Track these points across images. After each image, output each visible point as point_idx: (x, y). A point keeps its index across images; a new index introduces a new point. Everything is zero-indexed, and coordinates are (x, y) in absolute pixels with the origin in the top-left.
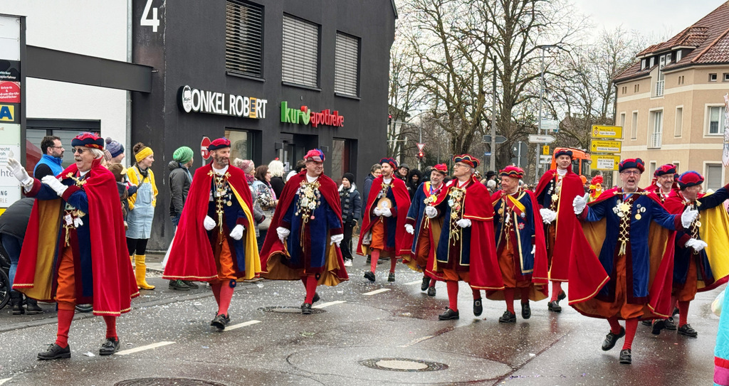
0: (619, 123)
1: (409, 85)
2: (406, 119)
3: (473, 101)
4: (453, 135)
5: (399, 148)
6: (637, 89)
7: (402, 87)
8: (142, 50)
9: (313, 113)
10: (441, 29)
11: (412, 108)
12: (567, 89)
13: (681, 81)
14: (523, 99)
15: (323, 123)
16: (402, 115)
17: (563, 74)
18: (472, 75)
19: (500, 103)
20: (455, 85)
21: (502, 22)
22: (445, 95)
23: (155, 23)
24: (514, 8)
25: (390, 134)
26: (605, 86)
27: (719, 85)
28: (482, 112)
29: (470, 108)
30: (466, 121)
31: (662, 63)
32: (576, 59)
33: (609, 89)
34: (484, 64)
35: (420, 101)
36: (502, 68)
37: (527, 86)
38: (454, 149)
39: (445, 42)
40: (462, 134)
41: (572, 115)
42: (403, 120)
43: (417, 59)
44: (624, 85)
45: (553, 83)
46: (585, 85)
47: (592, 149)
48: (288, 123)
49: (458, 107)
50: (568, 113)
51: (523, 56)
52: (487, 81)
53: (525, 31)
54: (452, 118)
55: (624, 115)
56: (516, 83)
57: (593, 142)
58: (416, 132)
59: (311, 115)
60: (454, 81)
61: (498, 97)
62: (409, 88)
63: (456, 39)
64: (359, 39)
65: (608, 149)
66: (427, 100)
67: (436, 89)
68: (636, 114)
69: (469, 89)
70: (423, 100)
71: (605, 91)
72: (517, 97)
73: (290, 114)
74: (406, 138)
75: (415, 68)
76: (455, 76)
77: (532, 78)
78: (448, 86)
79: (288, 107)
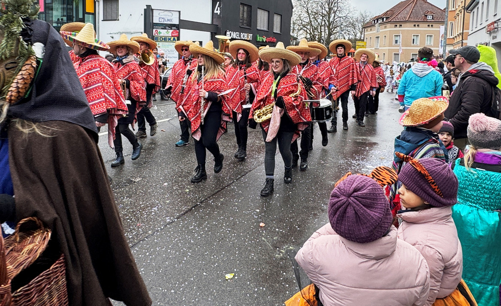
0: (365, 41)
1: (298, 29)
3: (318, 34)
6: (371, 30)
7: (296, 30)
8: (215, 20)
10: (308, 12)
11: (299, 37)
12: (348, 30)
13: (385, 27)
14: (334, 33)
15: (270, 41)
17: (347, 25)
18: (318, 26)
19: (327, 34)
21: (327, 10)
22: (309, 32)
23: (219, 12)
24: (331, 5)
26: (361, 29)
27: (398, 29)
28: (321, 37)
31: (379, 22)
32: (351, 21)
34: (321, 23)
36: (327, 24)
37: (335, 29)
39: (309, 16)
41: (350, 38)
43: (301, 22)
44: (367, 29)
45: (344, 28)
46: (354, 29)
49: (313, 36)
51: (334, 20)
52: (323, 28)
53: (335, 12)
55: (367, 38)
56: (332, 28)
57: (357, 47)
59: (266, 39)
60: (312, 28)
62: (298, 31)
63: (313, 15)
64: (281, 15)
68: (371, 38)
70: (302, 34)
71: (361, 31)
72: (332, 33)
75: (300, 24)
76: (312, 26)
77: (337, 27)
78: (310, 29)
79: (259, 36)
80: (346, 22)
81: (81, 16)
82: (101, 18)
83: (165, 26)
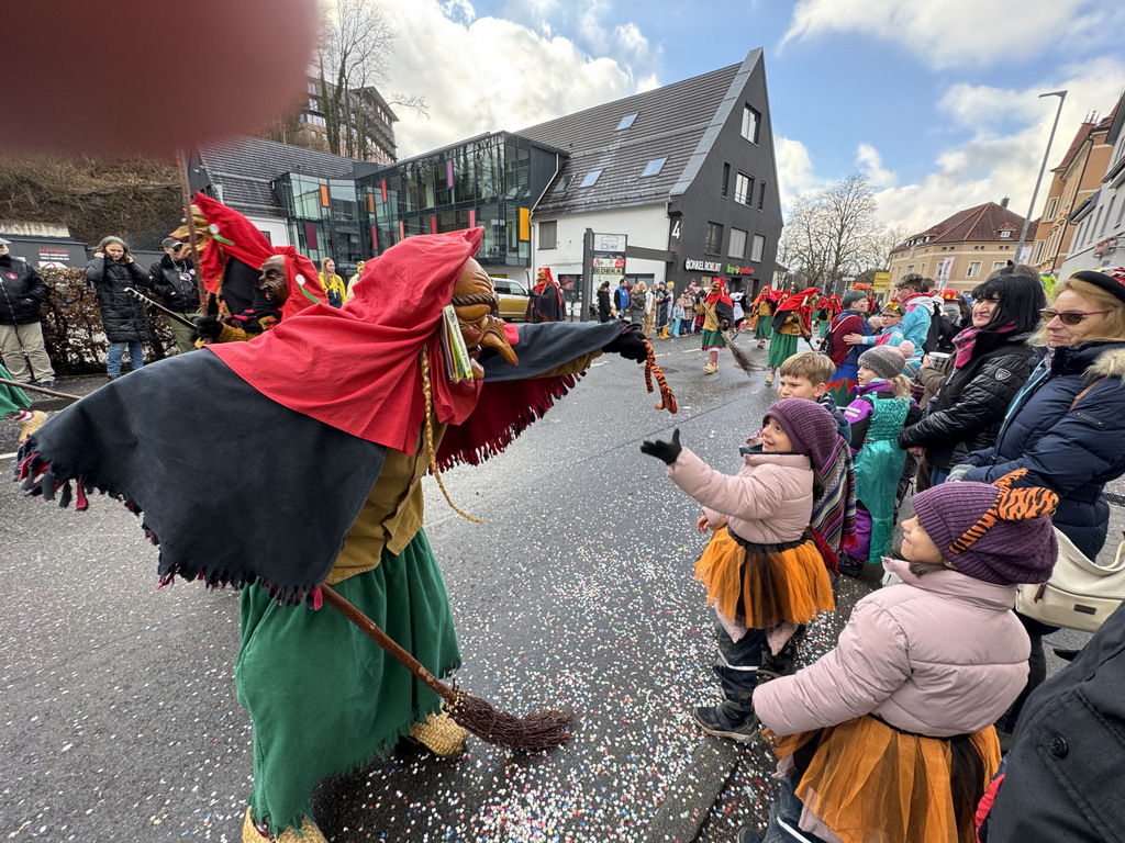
6: (902, 255)
8: (672, 246)
9: (741, 269)
13: (927, 251)
19: (833, 264)
20: (812, 256)
21: (839, 227)
22: (807, 261)
23: (678, 235)
24: (846, 220)
26: (888, 255)
27: (947, 253)
28: (824, 268)
29: (818, 266)
30: (816, 272)
31: (918, 243)
32: (874, 243)
34: (827, 246)
35: (795, 264)
36: (836, 248)
37: (848, 256)
39: (810, 238)
40: (813, 277)
41: (869, 268)
42: (786, 272)
43: (796, 246)
44: (897, 254)
48: (729, 273)
51: (847, 242)
57: (876, 281)
64: (765, 237)
65: (883, 284)
73: (730, 269)
76: (813, 252)
77: (850, 252)
78: (809, 257)
79: (730, 267)
80: (865, 245)
81: (514, 245)
82: (537, 246)
83: (608, 255)
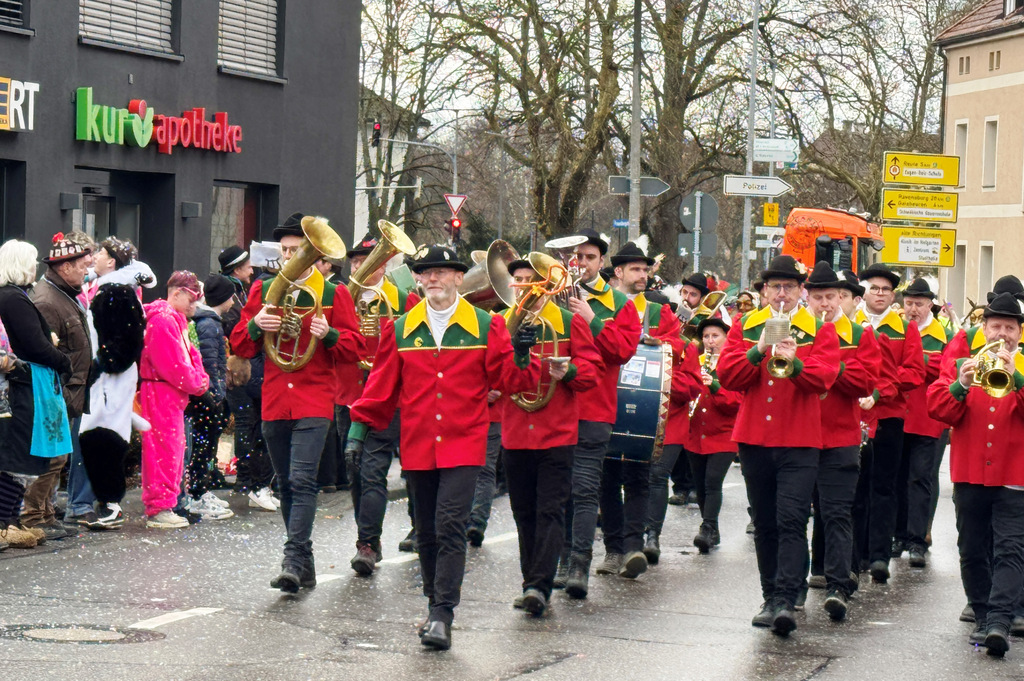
0: (951, 146)
2: (421, 132)
3: (587, 89)
4: (538, 173)
5: (403, 205)
6: (995, 62)
7: (407, 52)
9: (160, 117)
11: (435, 105)
12: (824, 61)
14: (715, 85)
15: (186, 144)
16: (410, 122)
17: (813, 23)
18: (586, 23)
19: (656, 93)
20: (543, 48)
22: (517, 74)
25: (379, 171)
26: (920, 55)
28: (612, 117)
29: (580, 106)
30: (571, 138)
33: (930, 59)
35: (453, 88)
37: (723, 53)
38: (539, 209)
40: (561, 171)
41: (838, 126)
42: (413, 136)
44: (964, 54)
45: (791, 45)
46: (869, 50)
47: (885, 213)
48: (94, 143)
50: (830, 121)
52: (623, 38)
54: (534, 131)
55: (963, 127)
56: (697, 43)
57: (887, 196)
58: (446, 165)
59: (156, 122)
60: (540, 36)
61: (651, 78)
62: (426, 55)
65: (924, 214)
66: (471, 85)
67: (495, 57)
68: (993, 124)
69: (578, 58)
70: (461, 86)
71: (920, 67)
72: (698, 79)
73: (99, 120)
74: (419, 181)
77: (735, 33)
78: (525, 50)
79: (95, 102)
